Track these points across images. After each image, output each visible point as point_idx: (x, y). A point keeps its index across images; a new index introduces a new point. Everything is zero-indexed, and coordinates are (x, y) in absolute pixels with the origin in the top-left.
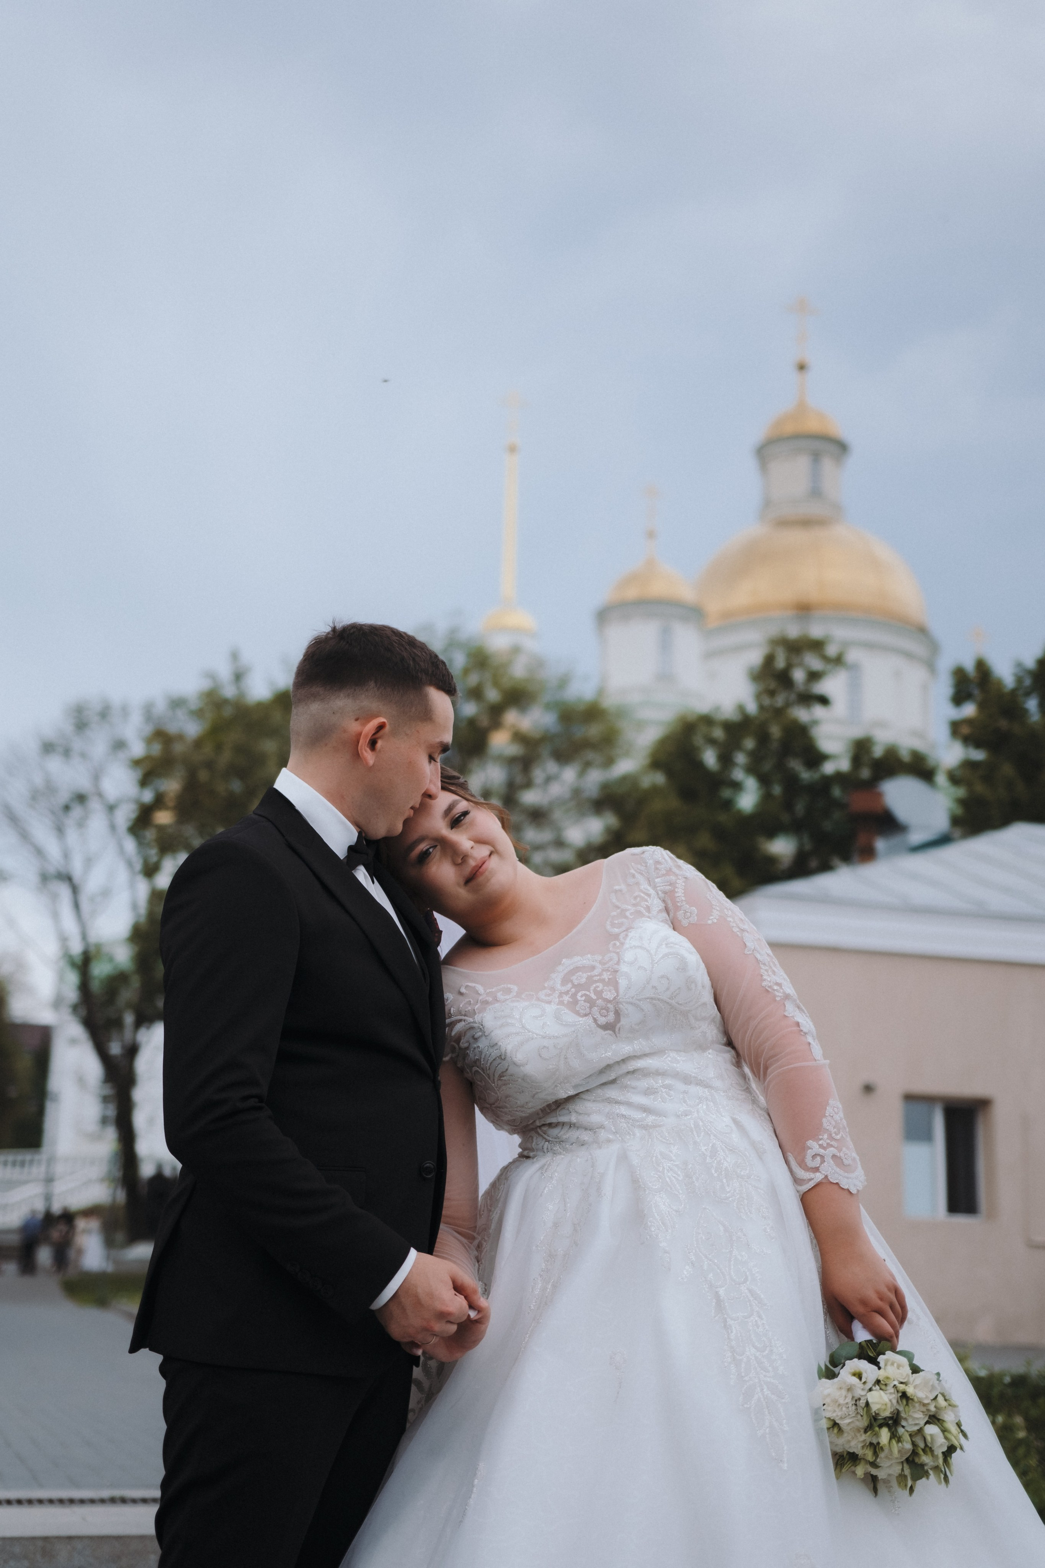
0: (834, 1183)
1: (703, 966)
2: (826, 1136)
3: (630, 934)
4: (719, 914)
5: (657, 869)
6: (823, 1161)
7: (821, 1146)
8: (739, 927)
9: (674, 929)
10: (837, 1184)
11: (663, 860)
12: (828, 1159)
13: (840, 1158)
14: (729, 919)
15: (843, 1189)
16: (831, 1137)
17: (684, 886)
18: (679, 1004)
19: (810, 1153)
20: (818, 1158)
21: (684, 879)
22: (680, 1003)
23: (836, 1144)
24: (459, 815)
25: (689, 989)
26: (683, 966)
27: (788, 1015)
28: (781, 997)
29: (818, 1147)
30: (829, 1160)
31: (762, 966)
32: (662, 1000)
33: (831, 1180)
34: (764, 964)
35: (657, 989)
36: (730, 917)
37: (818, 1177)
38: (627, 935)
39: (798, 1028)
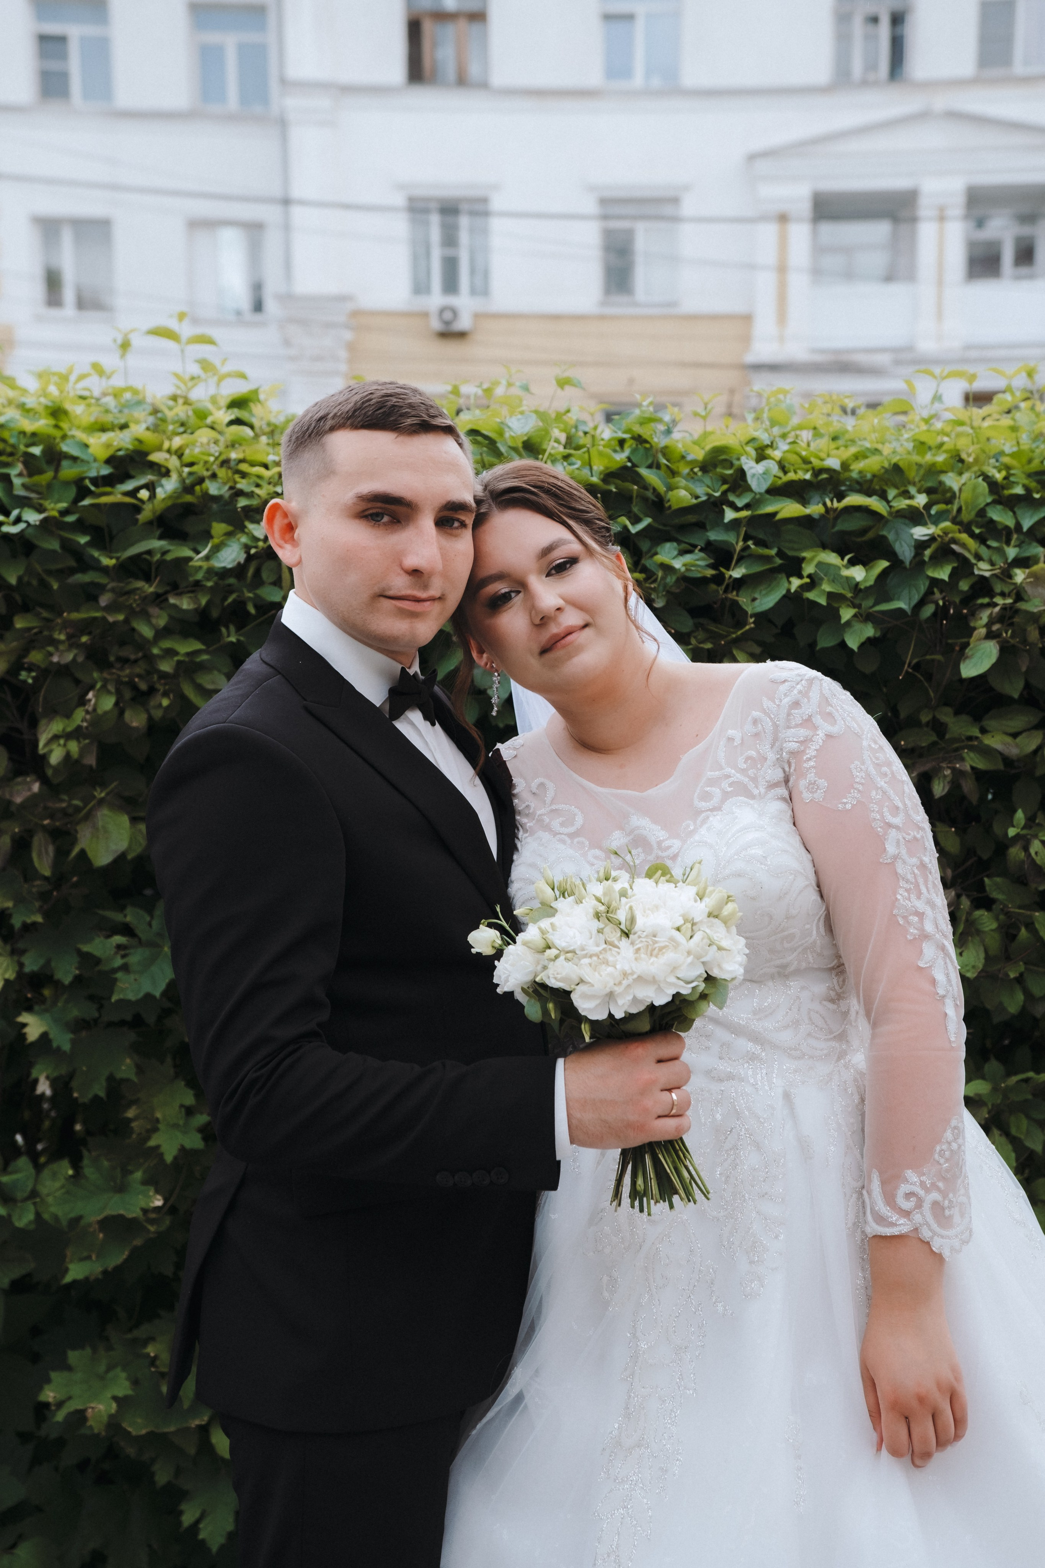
0: (924, 1241)
2: (934, 1173)
4: (859, 797)
5: (790, 714)
6: (918, 1206)
8: (882, 816)
11: (805, 701)
12: (927, 1206)
13: (942, 1208)
14: (872, 805)
15: (933, 1252)
16: (938, 1174)
20: (914, 1199)
21: (825, 736)
23: (943, 1185)
24: (562, 560)
27: (923, 966)
28: (918, 935)
29: (917, 1182)
30: (927, 1210)
31: (902, 883)
33: (922, 1237)
34: (906, 881)
36: (876, 802)
37: (902, 1226)
38: (707, 819)
39: (932, 989)
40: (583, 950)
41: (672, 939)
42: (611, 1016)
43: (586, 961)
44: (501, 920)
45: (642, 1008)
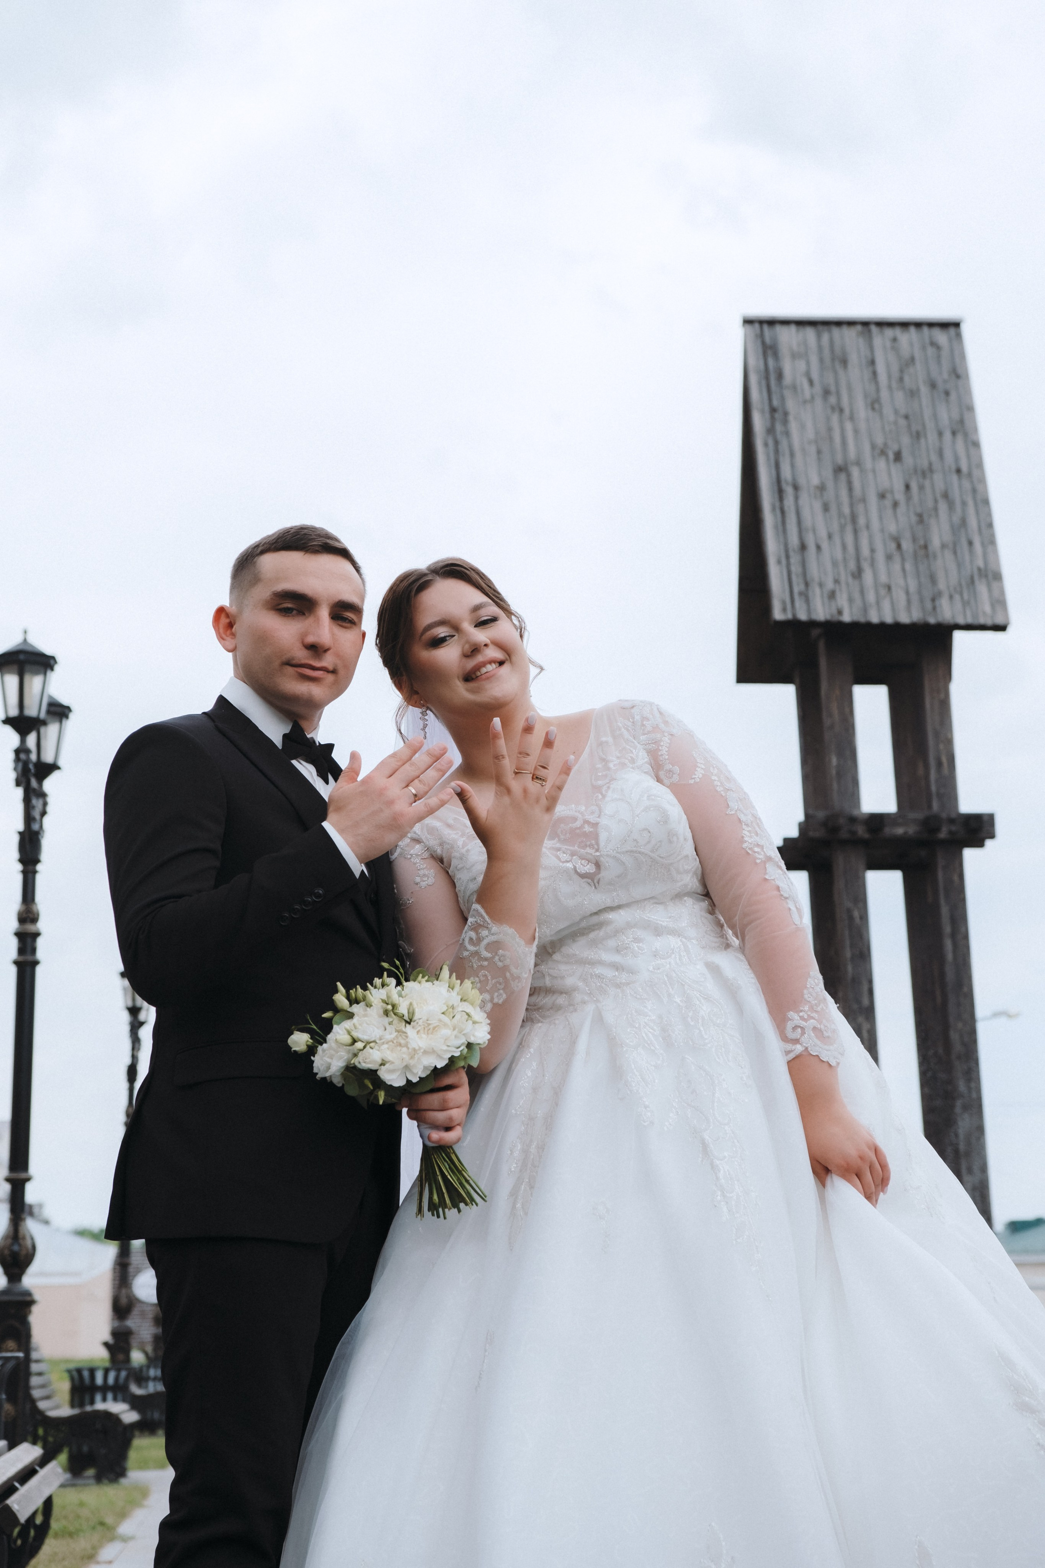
0: (814, 1055)
1: (685, 817)
2: (806, 1008)
3: (611, 786)
4: (703, 772)
5: (643, 725)
6: (803, 1033)
7: (802, 1018)
8: (723, 786)
9: (657, 781)
10: (817, 1056)
11: (651, 716)
12: (807, 1031)
13: (820, 1030)
14: (714, 778)
15: (823, 1061)
16: (812, 1008)
17: (670, 744)
18: (660, 857)
19: (790, 1025)
20: (799, 1030)
21: (670, 736)
22: (662, 856)
23: (817, 1016)
24: (486, 618)
25: (670, 842)
26: (665, 819)
27: (769, 879)
28: (761, 859)
29: (799, 1018)
30: (810, 1033)
32: (643, 853)
33: (811, 1052)
34: (747, 825)
35: (638, 842)
36: (715, 775)
37: (800, 1048)
38: (609, 787)
39: (778, 892)
40: (380, 1039)
41: (440, 1020)
42: (408, 1081)
43: (386, 1046)
44: (312, 1025)
45: (428, 1072)
